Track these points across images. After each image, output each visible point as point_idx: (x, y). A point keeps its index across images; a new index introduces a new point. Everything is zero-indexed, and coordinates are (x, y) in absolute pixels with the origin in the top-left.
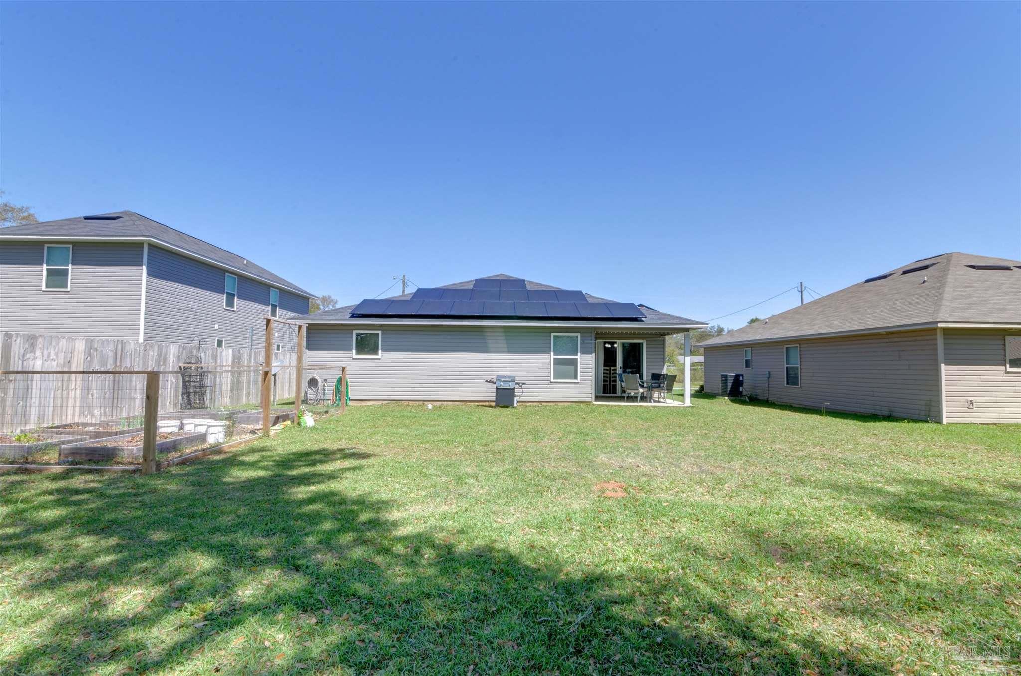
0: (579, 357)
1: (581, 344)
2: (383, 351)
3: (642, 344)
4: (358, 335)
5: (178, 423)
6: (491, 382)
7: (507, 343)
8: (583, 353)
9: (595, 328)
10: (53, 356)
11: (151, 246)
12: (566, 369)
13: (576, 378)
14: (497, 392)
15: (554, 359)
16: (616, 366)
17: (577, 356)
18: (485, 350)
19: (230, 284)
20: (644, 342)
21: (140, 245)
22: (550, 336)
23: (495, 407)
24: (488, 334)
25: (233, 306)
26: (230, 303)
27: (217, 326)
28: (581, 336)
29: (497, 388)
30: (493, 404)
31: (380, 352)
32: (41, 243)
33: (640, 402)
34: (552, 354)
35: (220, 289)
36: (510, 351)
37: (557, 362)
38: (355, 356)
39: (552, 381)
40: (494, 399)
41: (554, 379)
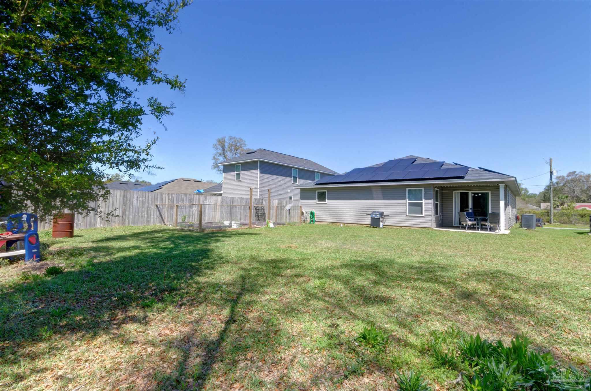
0: (423, 201)
1: (424, 194)
2: (328, 199)
3: (488, 193)
4: (318, 192)
5: (229, 222)
6: (369, 214)
7: (383, 195)
8: (426, 199)
9: (433, 184)
10: (212, 202)
11: (261, 162)
12: (416, 208)
13: (422, 214)
14: (371, 220)
15: (409, 203)
16: (468, 208)
17: (422, 201)
18: (372, 199)
19: (294, 173)
20: (489, 192)
21: (257, 162)
22: (406, 190)
23: (370, 227)
24: (373, 190)
25: (296, 182)
26: (295, 181)
27: (289, 191)
28: (424, 190)
29: (372, 218)
30: (370, 226)
31: (327, 200)
32: (233, 165)
33: (467, 230)
34: (407, 200)
35: (290, 176)
36: (384, 199)
37: (410, 204)
38: (318, 202)
39: (408, 215)
40: (370, 223)
41: (409, 214)
